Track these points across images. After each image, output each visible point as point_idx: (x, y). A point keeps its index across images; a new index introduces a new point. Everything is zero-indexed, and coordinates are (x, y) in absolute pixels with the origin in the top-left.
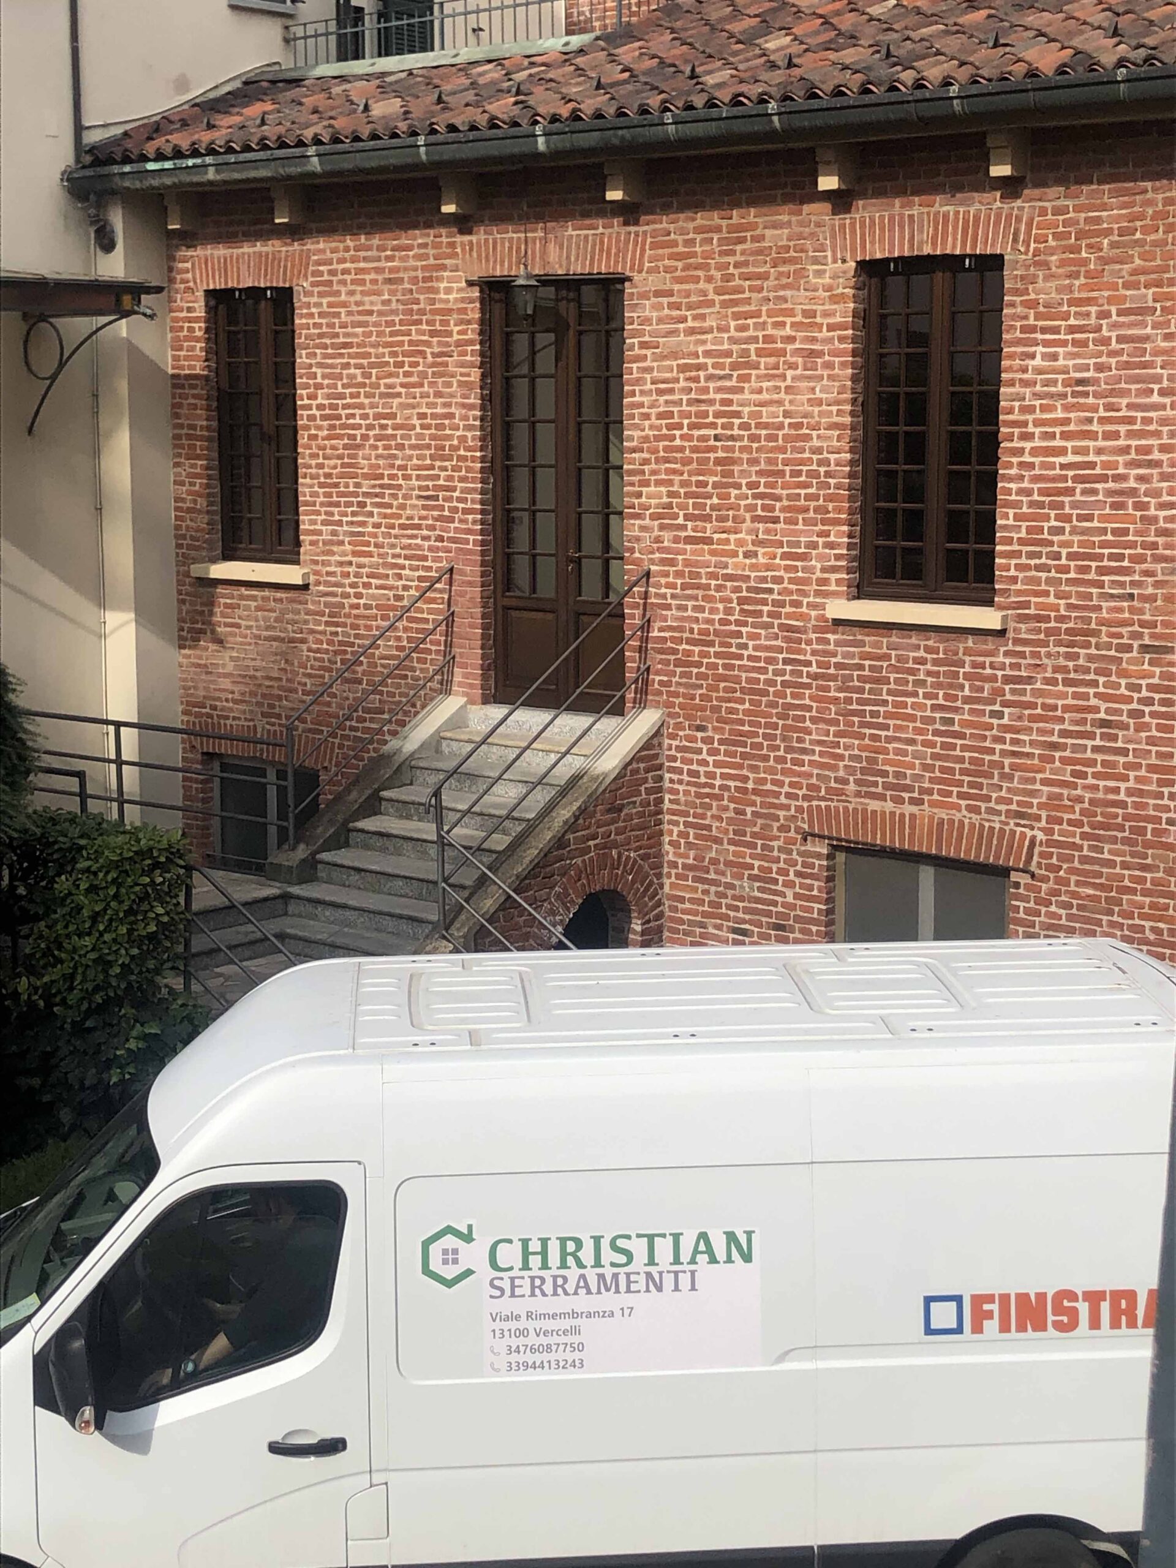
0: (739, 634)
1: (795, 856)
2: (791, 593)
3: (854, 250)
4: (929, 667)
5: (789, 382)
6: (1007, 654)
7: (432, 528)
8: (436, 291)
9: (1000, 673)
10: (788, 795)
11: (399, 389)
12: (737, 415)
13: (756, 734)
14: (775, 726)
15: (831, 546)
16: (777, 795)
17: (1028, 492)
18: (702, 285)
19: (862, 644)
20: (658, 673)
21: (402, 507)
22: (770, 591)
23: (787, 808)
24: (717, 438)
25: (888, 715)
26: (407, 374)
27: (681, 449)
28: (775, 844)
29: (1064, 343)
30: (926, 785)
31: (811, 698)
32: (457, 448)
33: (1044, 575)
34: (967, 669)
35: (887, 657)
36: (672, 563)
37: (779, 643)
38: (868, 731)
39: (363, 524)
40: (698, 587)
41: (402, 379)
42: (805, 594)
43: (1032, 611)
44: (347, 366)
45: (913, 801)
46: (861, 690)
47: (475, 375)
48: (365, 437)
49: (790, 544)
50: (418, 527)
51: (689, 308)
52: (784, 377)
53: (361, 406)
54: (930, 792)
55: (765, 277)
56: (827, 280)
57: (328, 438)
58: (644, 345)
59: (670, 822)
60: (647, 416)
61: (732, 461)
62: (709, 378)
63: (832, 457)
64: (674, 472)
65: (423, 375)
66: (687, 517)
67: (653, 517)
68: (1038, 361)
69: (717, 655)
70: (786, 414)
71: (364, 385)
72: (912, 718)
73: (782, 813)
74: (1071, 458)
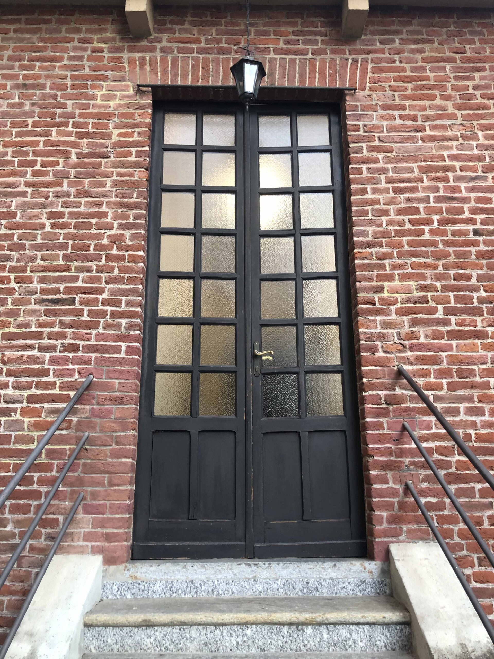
7: (62, 336)
8: (93, 97)
11: (22, 188)
18: (438, 102)
21: (12, 314)
24: (476, 233)
27: (433, 243)
32: (110, 247)
41: (29, 179)
58: (373, 149)
62: (459, 179)
64: (426, 266)
65: (62, 175)
66: (448, 312)
67: (400, 312)
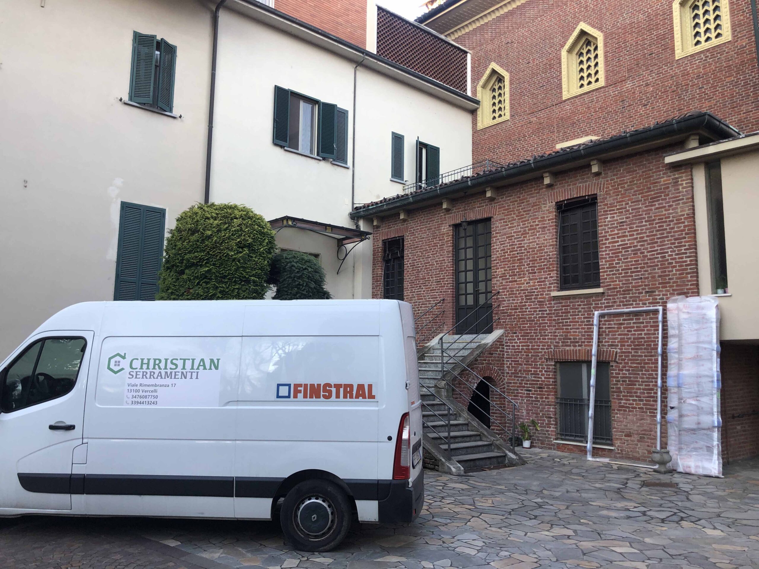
0: (525, 305)
1: (544, 366)
2: (540, 292)
3: (554, 199)
4: (582, 306)
5: (538, 236)
6: (605, 300)
7: (439, 289)
8: (441, 230)
9: (603, 305)
10: (541, 349)
11: (431, 256)
12: (523, 247)
13: (532, 333)
14: (537, 330)
15: (551, 277)
16: (538, 349)
17: (609, 254)
18: (512, 216)
19: (562, 303)
20: (502, 319)
21: (431, 285)
22: (534, 292)
23: (541, 352)
24: (517, 254)
25: (570, 322)
26: (433, 252)
27: (508, 258)
28: (538, 363)
29: (616, 213)
30: (583, 340)
31: (547, 320)
32: (446, 268)
33: (615, 276)
34: (594, 305)
35: (569, 306)
36: (506, 289)
37: (537, 306)
38: (565, 327)
39: (420, 291)
40: (513, 294)
41: (432, 253)
42: (544, 291)
43: (612, 287)
44: (417, 252)
45: (579, 346)
46: (562, 316)
47: (451, 248)
48: (421, 269)
49: (539, 278)
50: (435, 290)
51: (509, 222)
52: (536, 235)
53: (421, 262)
54: (584, 342)
55: (530, 210)
56: (547, 208)
57: (412, 271)
58: (496, 233)
59: (507, 361)
60: (498, 251)
61: (522, 259)
62: (515, 239)
63: (551, 254)
64: (506, 264)
65: (437, 251)
66: (510, 276)
67: (500, 277)
68: (609, 219)
69: (519, 312)
70: (537, 244)
71: (421, 256)
72: (578, 322)
73: (540, 354)
74: (620, 243)
